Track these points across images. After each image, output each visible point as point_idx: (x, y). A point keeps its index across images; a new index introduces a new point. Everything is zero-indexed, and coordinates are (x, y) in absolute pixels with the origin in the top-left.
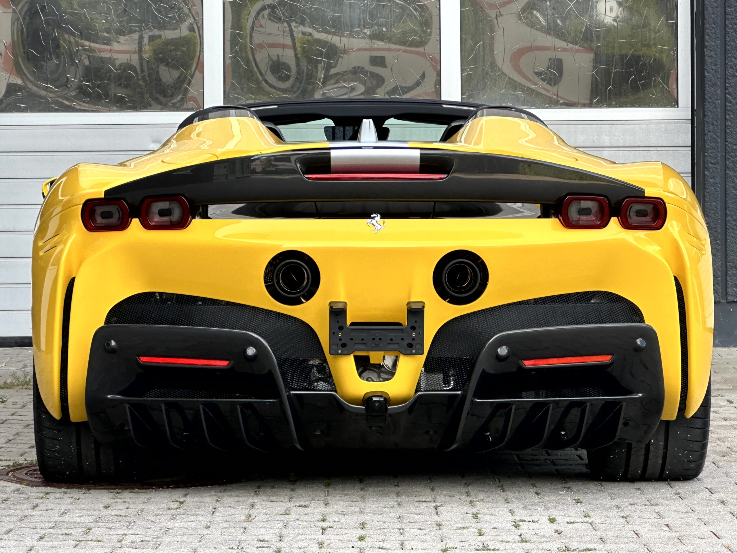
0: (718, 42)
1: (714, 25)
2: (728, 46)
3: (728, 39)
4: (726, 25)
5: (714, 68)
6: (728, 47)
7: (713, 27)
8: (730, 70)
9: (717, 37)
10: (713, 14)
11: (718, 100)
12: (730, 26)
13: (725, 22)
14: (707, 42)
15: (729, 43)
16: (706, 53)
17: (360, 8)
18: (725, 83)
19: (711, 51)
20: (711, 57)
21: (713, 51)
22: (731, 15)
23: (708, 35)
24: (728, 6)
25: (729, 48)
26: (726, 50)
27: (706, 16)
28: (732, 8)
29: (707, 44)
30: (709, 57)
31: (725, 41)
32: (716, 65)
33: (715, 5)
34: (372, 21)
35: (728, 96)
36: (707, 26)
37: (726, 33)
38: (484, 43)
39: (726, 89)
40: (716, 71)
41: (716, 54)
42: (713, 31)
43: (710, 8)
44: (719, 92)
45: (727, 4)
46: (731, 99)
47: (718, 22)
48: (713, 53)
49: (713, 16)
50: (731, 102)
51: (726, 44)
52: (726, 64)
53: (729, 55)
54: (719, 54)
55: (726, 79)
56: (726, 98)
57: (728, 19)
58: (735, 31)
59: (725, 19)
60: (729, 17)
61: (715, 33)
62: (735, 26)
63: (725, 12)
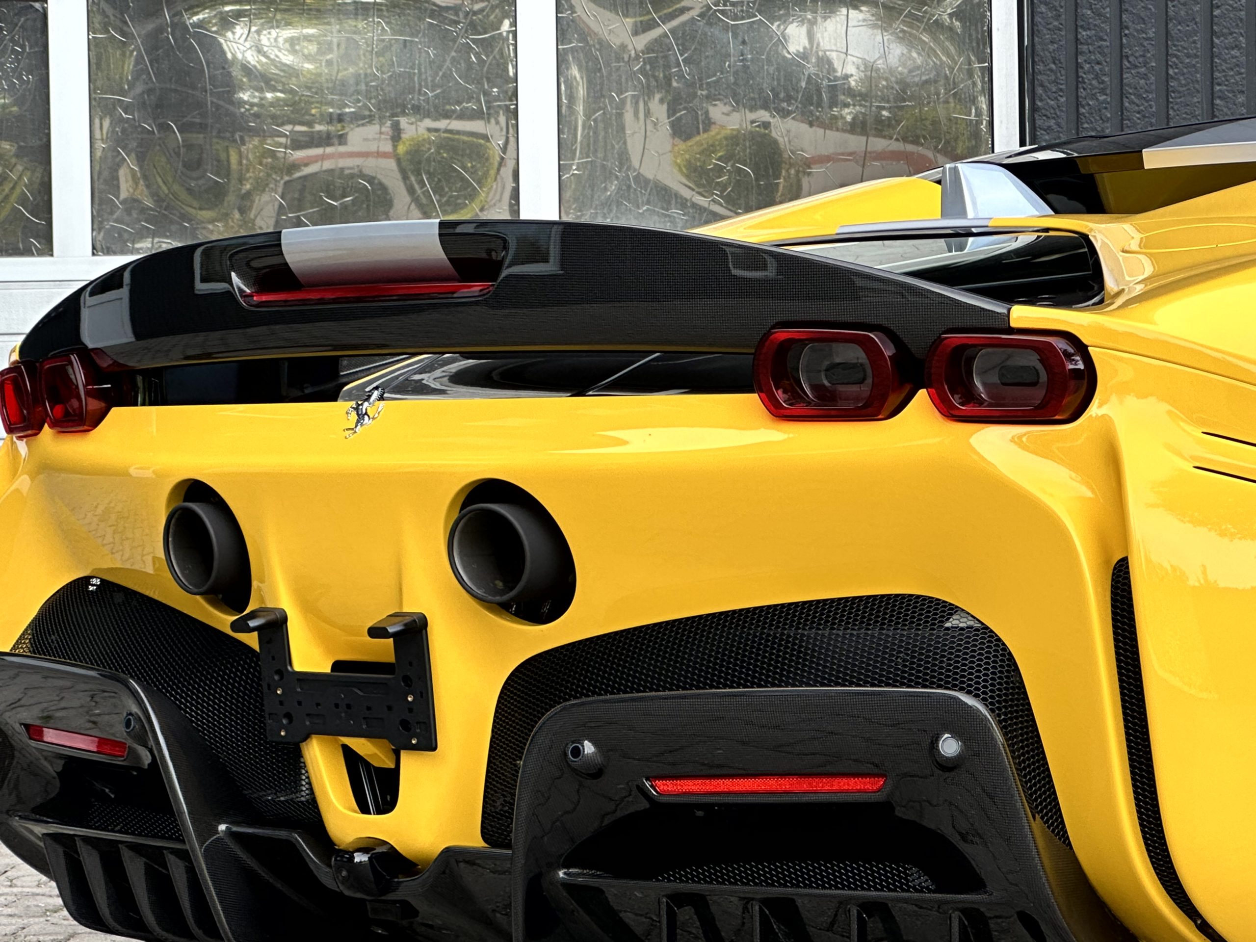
0: (1063, 100)
1: (1053, 66)
2: (1083, 107)
3: (1082, 93)
4: (1078, 66)
6: (1082, 110)
7: (1051, 70)
9: (1061, 90)
10: (1050, 42)
12: (1087, 66)
13: (1077, 59)
14: (1041, 100)
15: (1084, 103)
16: (1039, 123)
19: (1048, 117)
20: (1049, 129)
21: (1054, 118)
22: (1088, 44)
23: (1042, 85)
24: (1082, 27)
25: (1084, 111)
27: (1038, 47)
28: (1089, 29)
29: (1039, 104)
30: (1045, 130)
31: (1077, 97)
33: (1056, 23)
34: (383, 73)
36: (1040, 67)
37: (1078, 81)
38: (604, 113)
41: (1058, 125)
42: (1053, 77)
43: (1045, 31)
45: (1080, 23)
47: (1063, 60)
48: (1052, 122)
49: (1051, 47)
51: (1078, 105)
53: (1086, 125)
54: (1063, 123)
57: (1082, 53)
58: (1097, 77)
59: (1077, 53)
60: (1084, 48)
61: (1055, 82)
62: (1097, 67)
63: (1077, 39)
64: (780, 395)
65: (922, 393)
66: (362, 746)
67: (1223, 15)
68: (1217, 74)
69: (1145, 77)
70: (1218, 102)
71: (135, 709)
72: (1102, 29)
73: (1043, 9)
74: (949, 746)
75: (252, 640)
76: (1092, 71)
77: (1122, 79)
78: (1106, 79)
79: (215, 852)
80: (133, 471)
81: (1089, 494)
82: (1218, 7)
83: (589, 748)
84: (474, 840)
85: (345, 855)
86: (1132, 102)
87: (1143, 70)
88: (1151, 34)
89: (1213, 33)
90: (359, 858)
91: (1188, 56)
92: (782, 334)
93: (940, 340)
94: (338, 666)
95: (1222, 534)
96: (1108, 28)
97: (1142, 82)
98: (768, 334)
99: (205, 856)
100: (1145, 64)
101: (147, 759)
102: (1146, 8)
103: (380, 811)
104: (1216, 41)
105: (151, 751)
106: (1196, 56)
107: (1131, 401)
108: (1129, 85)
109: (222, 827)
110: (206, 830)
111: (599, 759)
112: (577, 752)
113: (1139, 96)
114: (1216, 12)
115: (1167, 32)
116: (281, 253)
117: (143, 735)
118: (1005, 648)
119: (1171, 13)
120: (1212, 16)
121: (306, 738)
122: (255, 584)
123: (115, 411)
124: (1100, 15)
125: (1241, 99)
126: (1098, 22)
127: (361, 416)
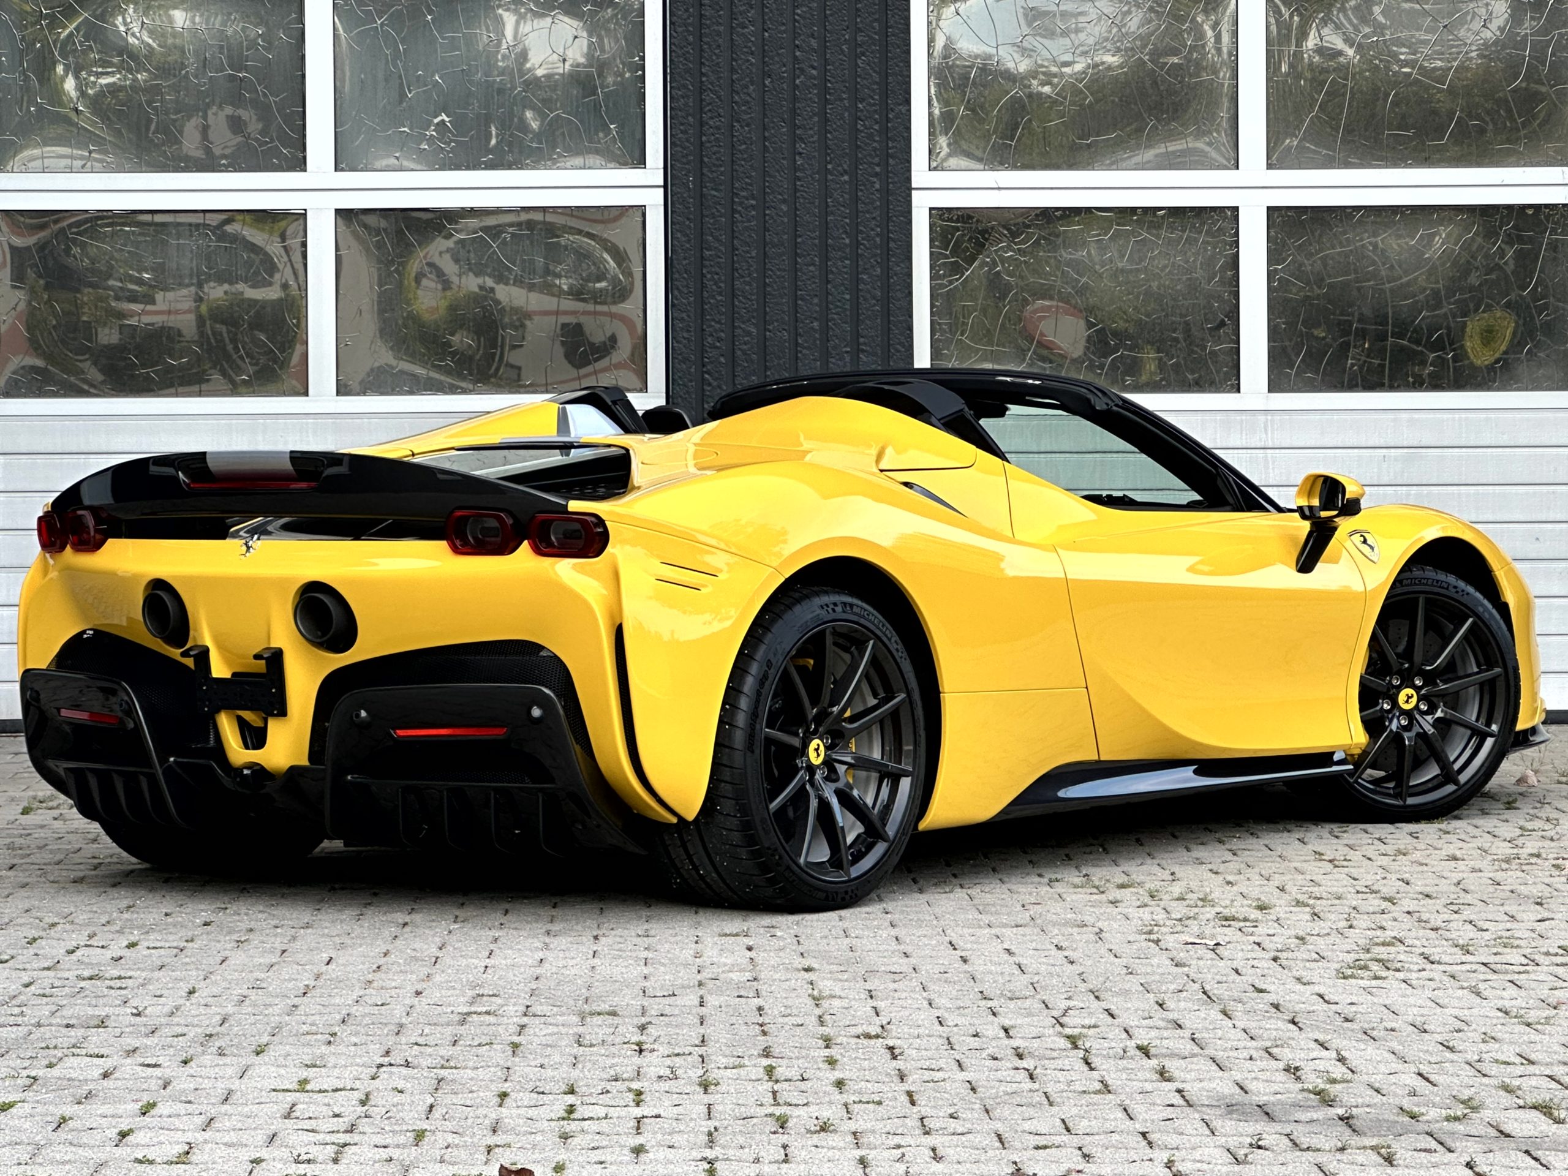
0: (692, 299)
1: (685, 276)
3: (705, 294)
4: (703, 275)
5: (686, 335)
7: (684, 278)
8: (710, 339)
9: (691, 292)
10: (685, 259)
11: (691, 381)
12: (709, 276)
15: (707, 301)
17: (192, 252)
18: (703, 357)
20: (682, 320)
22: (710, 261)
23: (678, 289)
24: (706, 249)
25: (707, 307)
26: (703, 309)
27: (675, 262)
28: (711, 250)
31: (703, 297)
32: (688, 331)
33: (688, 246)
35: (707, 376)
36: (676, 276)
37: (703, 286)
39: (704, 366)
40: (689, 340)
41: (689, 316)
42: (686, 283)
43: (680, 251)
44: (693, 370)
45: (704, 246)
46: (711, 381)
47: (692, 271)
48: (684, 315)
49: (684, 262)
50: (710, 384)
51: (703, 303)
52: (703, 330)
53: (709, 317)
54: (692, 315)
55: (703, 351)
56: (703, 379)
57: (706, 267)
58: (716, 284)
59: (703, 266)
60: (707, 263)
61: (687, 286)
62: (716, 277)
63: (702, 257)
64: (458, 543)
65: (526, 542)
66: (247, 715)
67: (803, 242)
68: (799, 283)
69: (749, 284)
70: (800, 302)
71: (126, 698)
72: (720, 251)
73: (679, 235)
74: (536, 712)
75: (189, 662)
76: (712, 279)
77: (733, 285)
78: (722, 285)
79: (168, 771)
80: (120, 573)
81: (605, 592)
82: (800, 236)
83: (363, 714)
84: (305, 762)
85: (238, 771)
86: (740, 302)
87: (747, 279)
88: (754, 254)
89: (796, 254)
90: (246, 772)
91: (779, 270)
92: (459, 513)
93: (534, 517)
94: (234, 674)
95: (684, 612)
96: (723, 249)
97: (747, 288)
98: (452, 512)
99: (163, 773)
100: (750, 275)
101: (131, 725)
102: (750, 236)
103: (255, 748)
104: (799, 260)
105: (134, 720)
106: (785, 270)
107: (628, 548)
108: (738, 289)
109: (172, 759)
110: (163, 760)
111: (369, 719)
112: (358, 715)
113: (746, 298)
114: (799, 240)
115: (765, 253)
116: (205, 462)
117: (130, 712)
118: (565, 666)
119: (768, 240)
120: (796, 243)
121: (218, 711)
122: (192, 633)
123: (110, 541)
124: (718, 240)
125: (816, 301)
126: (717, 245)
127: (248, 548)
